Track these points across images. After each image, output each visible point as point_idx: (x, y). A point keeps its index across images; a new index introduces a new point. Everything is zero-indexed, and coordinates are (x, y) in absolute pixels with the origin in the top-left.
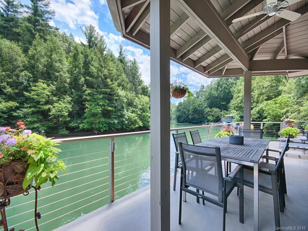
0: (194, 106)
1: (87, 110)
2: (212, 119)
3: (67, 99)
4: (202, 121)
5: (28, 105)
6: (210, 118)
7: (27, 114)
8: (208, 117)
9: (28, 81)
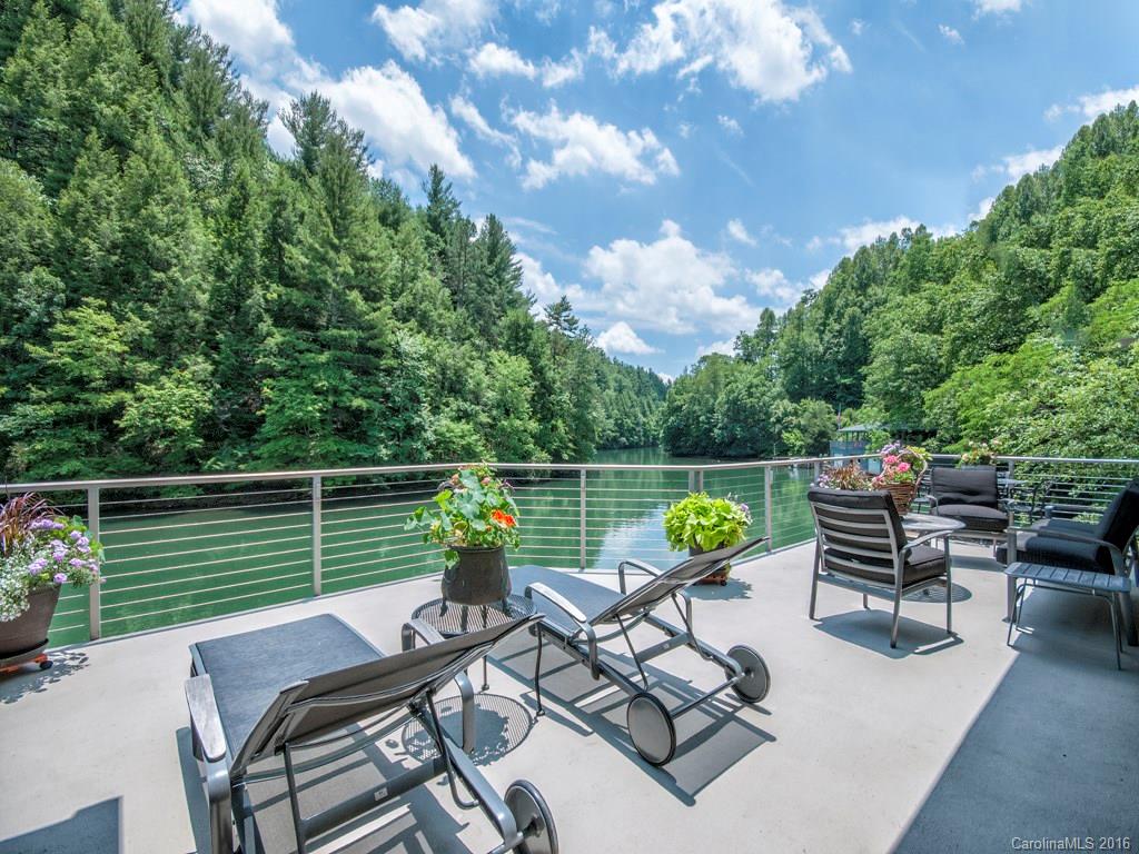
0: (732, 391)
1: (268, 410)
2: (798, 443)
3: (195, 368)
4: (763, 452)
5: (43, 394)
6: (791, 438)
7: (37, 426)
8: (785, 435)
9: (50, 302)
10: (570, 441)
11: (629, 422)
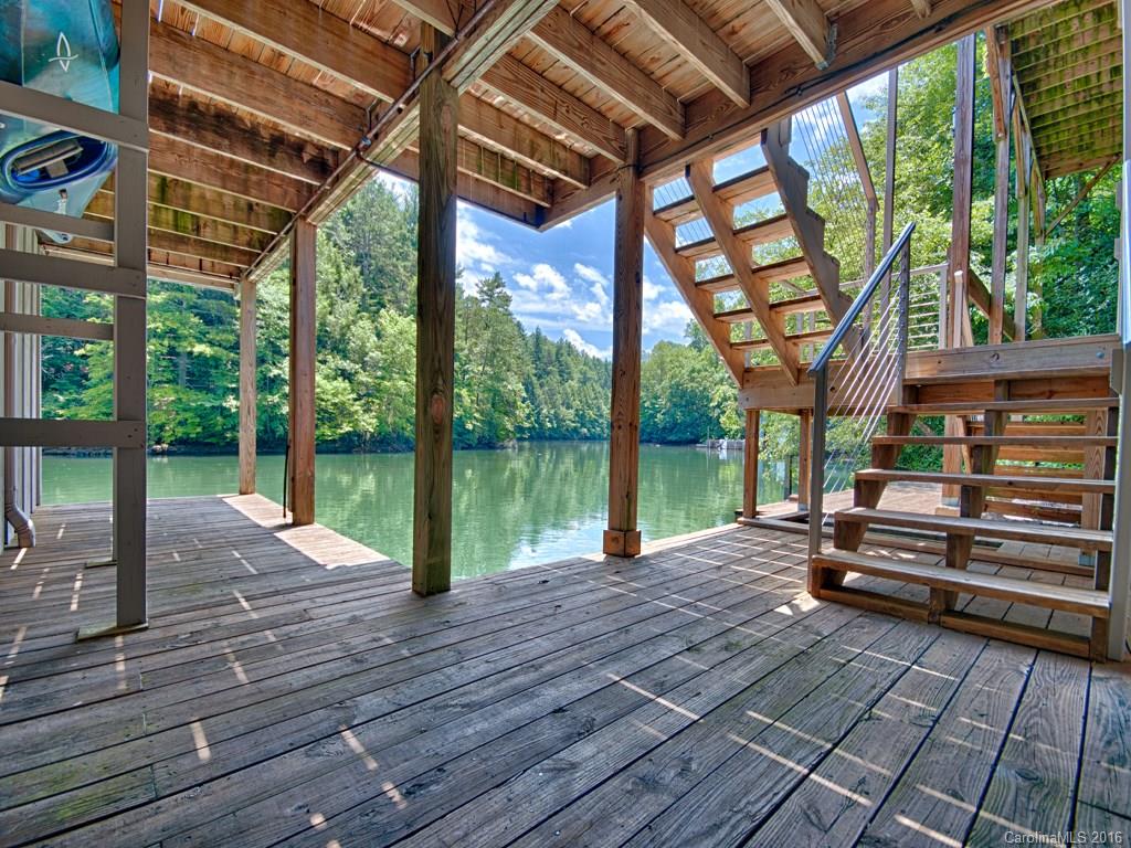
0: (675, 376)
6: (727, 422)
10: (477, 411)
11: (591, 414)
